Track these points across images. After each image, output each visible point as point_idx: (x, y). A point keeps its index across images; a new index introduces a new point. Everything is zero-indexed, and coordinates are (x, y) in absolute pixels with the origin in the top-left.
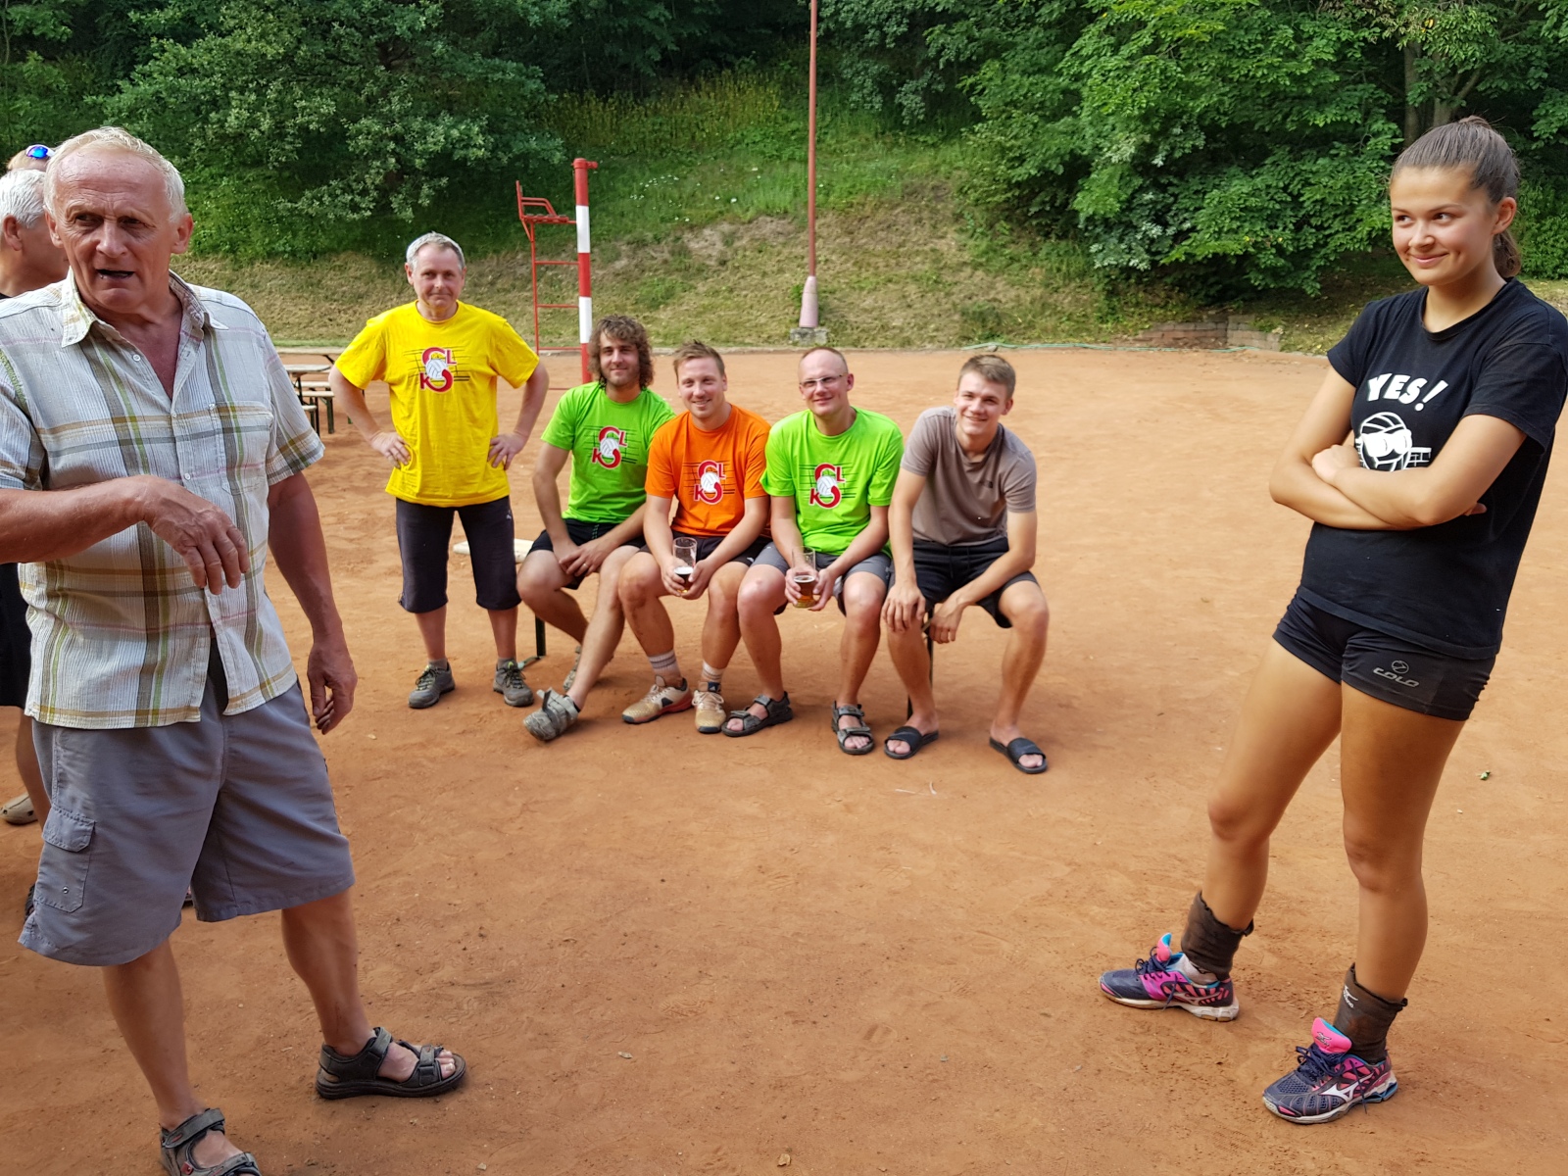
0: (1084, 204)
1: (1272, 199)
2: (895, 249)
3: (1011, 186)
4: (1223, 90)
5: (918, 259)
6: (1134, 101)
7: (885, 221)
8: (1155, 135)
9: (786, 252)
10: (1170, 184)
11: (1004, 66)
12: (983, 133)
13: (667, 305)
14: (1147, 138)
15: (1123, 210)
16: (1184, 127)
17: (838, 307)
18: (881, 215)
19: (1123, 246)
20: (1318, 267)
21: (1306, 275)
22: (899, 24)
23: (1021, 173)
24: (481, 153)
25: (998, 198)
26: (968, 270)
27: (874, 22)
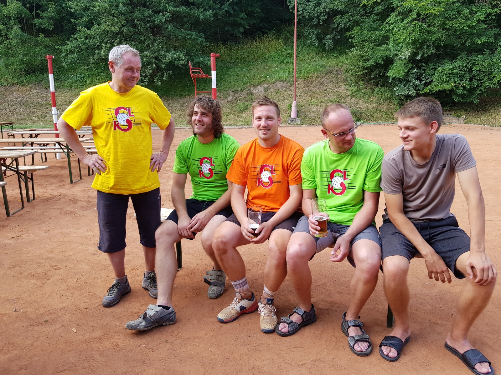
0: (391, 73)
1: (461, 70)
2: (323, 91)
3: (364, 68)
4: (442, 32)
5: (332, 95)
6: (410, 37)
7: (320, 82)
8: (417, 49)
9: (286, 93)
10: (423, 66)
11: (361, 28)
12: (354, 51)
13: (245, 112)
14: (415, 50)
15: (405, 76)
16: (428, 46)
17: (304, 111)
18: (318, 80)
19: (406, 88)
20: (479, 94)
21: (474, 97)
22: (324, 16)
23: (368, 64)
24: (183, 62)
25: (360, 73)
26: (350, 98)
27: (316, 16)
